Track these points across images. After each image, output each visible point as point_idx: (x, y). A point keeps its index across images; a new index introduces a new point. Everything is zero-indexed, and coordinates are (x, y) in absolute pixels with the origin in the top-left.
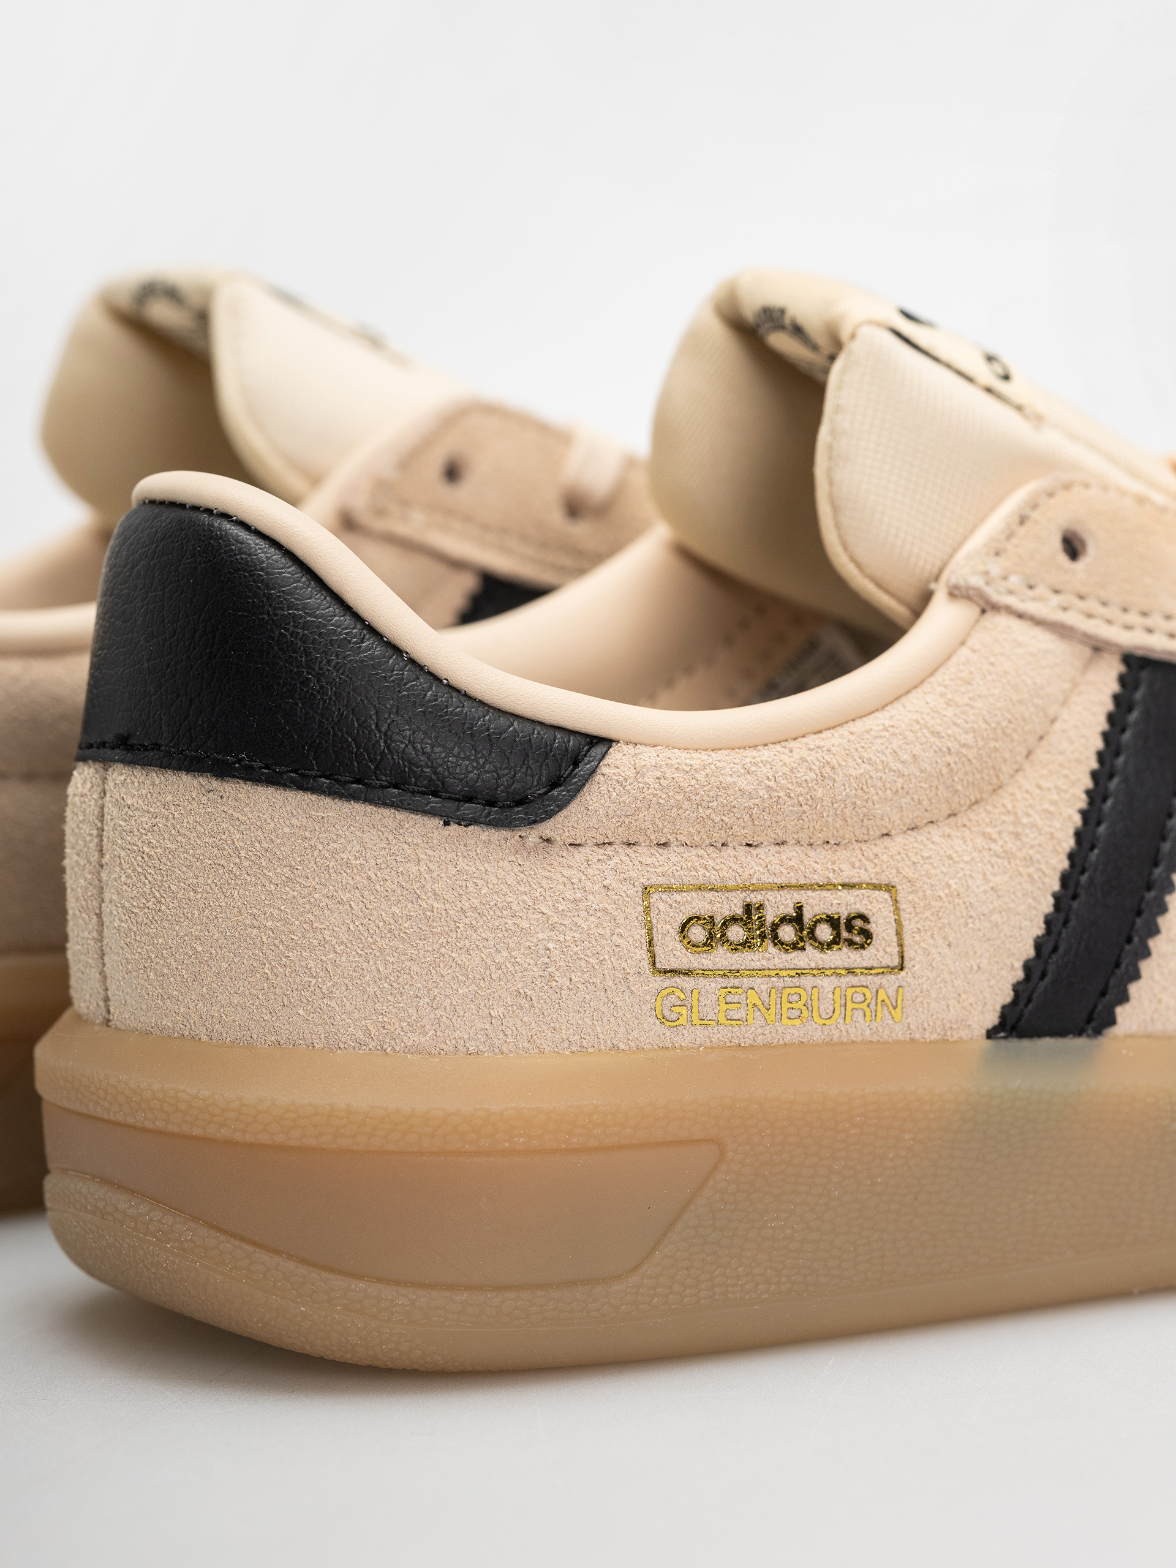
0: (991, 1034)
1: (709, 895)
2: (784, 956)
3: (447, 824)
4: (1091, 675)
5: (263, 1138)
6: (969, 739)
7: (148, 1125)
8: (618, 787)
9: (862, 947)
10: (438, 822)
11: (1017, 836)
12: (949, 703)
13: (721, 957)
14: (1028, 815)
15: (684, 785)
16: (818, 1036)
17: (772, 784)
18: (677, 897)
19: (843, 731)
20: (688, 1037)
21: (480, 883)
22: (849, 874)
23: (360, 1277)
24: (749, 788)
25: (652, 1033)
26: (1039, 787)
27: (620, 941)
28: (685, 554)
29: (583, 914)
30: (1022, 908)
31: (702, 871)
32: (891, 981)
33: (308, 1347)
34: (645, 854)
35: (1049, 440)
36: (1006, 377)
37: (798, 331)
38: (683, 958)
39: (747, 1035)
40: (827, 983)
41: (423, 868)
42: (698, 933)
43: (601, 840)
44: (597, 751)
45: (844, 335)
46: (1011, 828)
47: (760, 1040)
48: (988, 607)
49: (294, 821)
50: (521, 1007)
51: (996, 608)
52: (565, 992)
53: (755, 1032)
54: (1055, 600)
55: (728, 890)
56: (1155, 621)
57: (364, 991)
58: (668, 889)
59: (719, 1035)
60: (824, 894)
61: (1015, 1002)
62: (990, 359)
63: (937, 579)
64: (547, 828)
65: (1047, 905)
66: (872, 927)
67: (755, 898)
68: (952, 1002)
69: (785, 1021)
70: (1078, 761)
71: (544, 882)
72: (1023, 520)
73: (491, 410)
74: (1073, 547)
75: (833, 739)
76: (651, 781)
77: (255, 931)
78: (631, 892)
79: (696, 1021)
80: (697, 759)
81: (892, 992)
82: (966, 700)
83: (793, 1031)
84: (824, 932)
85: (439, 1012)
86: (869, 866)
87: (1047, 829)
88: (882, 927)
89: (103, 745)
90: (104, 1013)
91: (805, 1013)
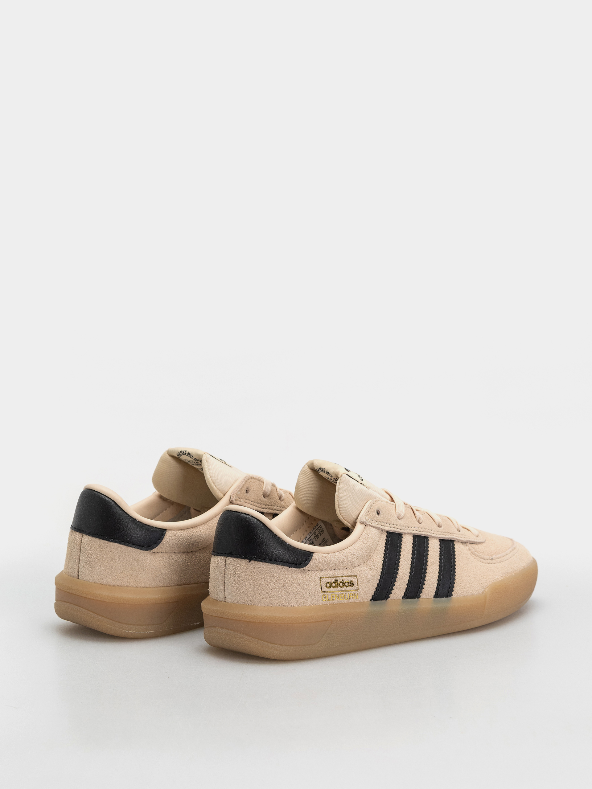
0: (370, 600)
1: (330, 578)
2: (341, 588)
3: (290, 568)
4: (382, 536)
5: (261, 621)
6: (366, 549)
7: (238, 619)
8: (316, 561)
9: (352, 586)
10: (288, 567)
11: (374, 566)
12: (363, 543)
13: (332, 589)
14: (376, 562)
15: (325, 560)
16: (345, 602)
17: (338, 559)
18: (325, 579)
19: (347, 549)
20: (327, 603)
21: (295, 578)
22: (350, 574)
23: (276, 644)
24: (335, 560)
25: (321, 602)
26: (377, 557)
27: (317, 587)
28: (298, 509)
29: (311, 582)
30: (376, 578)
31: (328, 574)
32: (356, 592)
33: (270, 657)
34: (319, 572)
35: (371, 492)
36: (362, 480)
37: (328, 473)
38: (326, 589)
39: (335, 602)
40: (347, 593)
41: (286, 575)
42: (328, 585)
43: (313, 569)
44: (312, 554)
45: (339, 476)
46: (373, 565)
47: (337, 603)
48: (366, 525)
49: (265, 568)
50: (302, 599)
51: (368, 525)
52: (309, 596)
53: (337, 601)
54: (377, 523)
55: (332, 577)
56: (391, 525)
57: (276, 596)
58: (324, 578)
59: (331, 602)
60: (347, 577)
61: (374, 595)
62: (359, 476)
63: (357, 519)
64: (305, 568)
65: (379, 578)
66: (354, 583)
67: (336, 579)
68: (365, 595)
69: (341, 599)
70: (382, 552)
71: (305, 577)
72: (370, 508)
73: (252, 478)
74: (378, 513)
75: (346, 551)
76: (320, 559)
77: (258, 586)
78: (318, 578)
79: (328, 600)
80: (327, 555)
81: (357, 594)
82: (366, 543)
83: (342, 601)
84: (347, 584)
85: (289, 600)
86: (353, 572)
87: (379, 564)
88: (355, 583)
89: (225, 554)
90: (224, 600)
91: (344, 598)
